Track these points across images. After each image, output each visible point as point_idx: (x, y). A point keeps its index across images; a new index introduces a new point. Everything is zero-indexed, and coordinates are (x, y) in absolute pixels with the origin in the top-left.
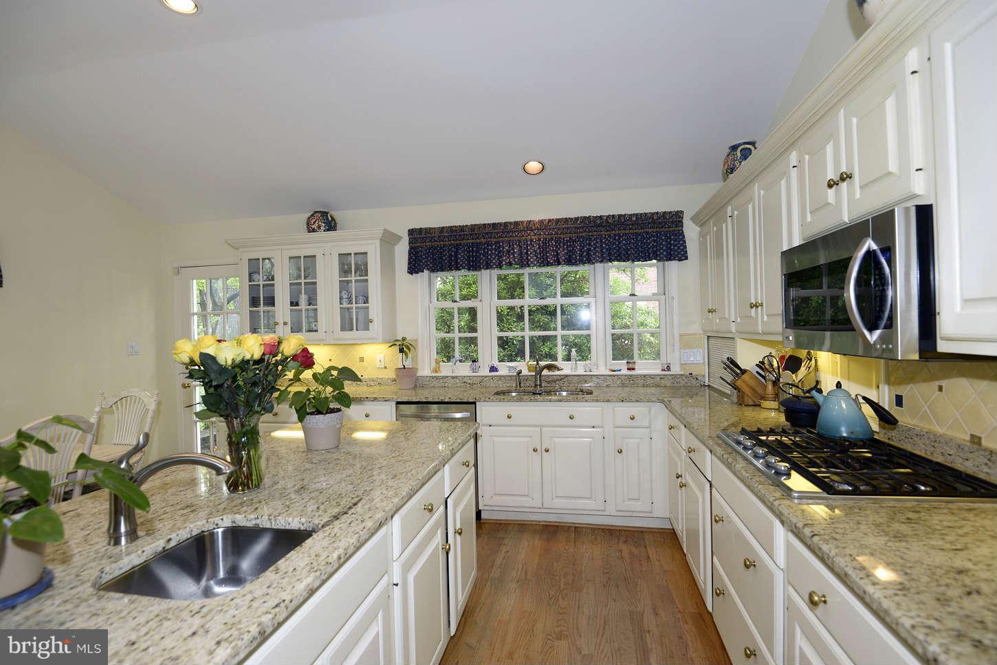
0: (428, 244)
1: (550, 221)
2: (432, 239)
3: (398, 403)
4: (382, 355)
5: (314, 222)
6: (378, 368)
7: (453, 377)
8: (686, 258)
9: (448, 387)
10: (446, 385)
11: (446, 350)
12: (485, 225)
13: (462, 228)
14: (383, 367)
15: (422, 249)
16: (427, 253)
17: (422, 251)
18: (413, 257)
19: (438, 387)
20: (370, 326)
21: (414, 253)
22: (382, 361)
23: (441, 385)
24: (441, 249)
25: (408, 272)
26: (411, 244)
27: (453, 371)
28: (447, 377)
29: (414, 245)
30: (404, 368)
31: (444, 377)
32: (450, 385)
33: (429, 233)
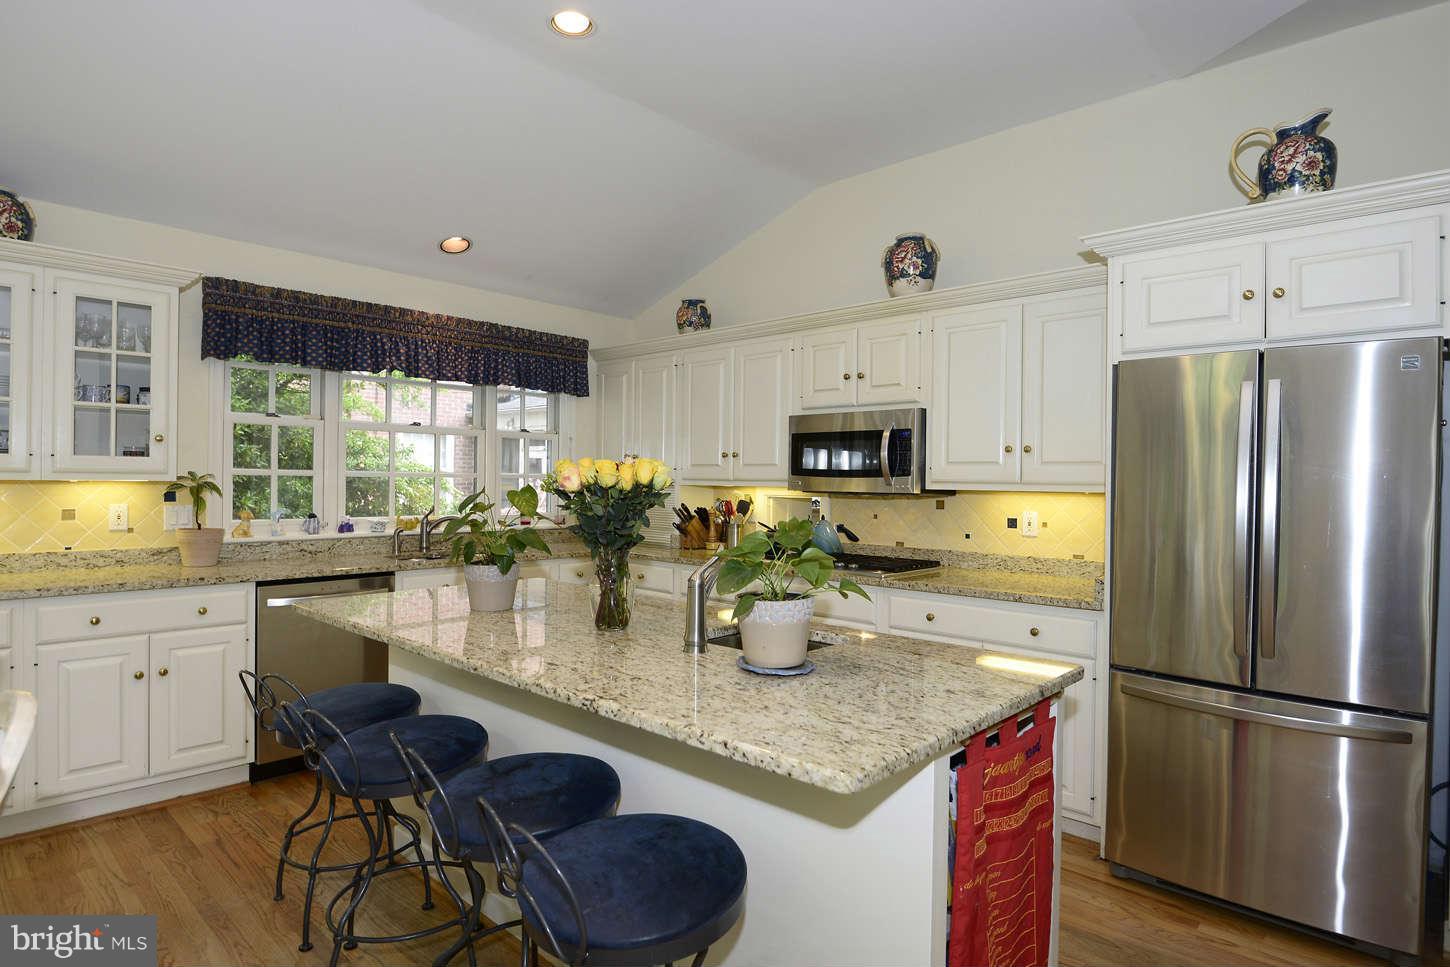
0: (248, 311)
1: (449, 318)
2: (258, 305)
3: (259, 584)
4: (124, 507)
7: (281, 543)
8: (588, 395)
9: (271, 560)
10: (267, 556)
12: (354, 302)
13: (316, 299)
14: (125, 527)
15: (238, 317)
16: (249, 327)
17: (236, 321)
18: (217, 330)
19: (251, 561)
20: (153, 448)
21: (218, 321)
22: (124, 518)
23: (257, 557)
24: (272, 326)
25: (205, 354)
26: (214, 305)
27: (274, 533)
28: (269, 543)
29: (220, 308)
30: (199, 528)
31: (263, 544)
32: (274, 557)
33: (253, 293)
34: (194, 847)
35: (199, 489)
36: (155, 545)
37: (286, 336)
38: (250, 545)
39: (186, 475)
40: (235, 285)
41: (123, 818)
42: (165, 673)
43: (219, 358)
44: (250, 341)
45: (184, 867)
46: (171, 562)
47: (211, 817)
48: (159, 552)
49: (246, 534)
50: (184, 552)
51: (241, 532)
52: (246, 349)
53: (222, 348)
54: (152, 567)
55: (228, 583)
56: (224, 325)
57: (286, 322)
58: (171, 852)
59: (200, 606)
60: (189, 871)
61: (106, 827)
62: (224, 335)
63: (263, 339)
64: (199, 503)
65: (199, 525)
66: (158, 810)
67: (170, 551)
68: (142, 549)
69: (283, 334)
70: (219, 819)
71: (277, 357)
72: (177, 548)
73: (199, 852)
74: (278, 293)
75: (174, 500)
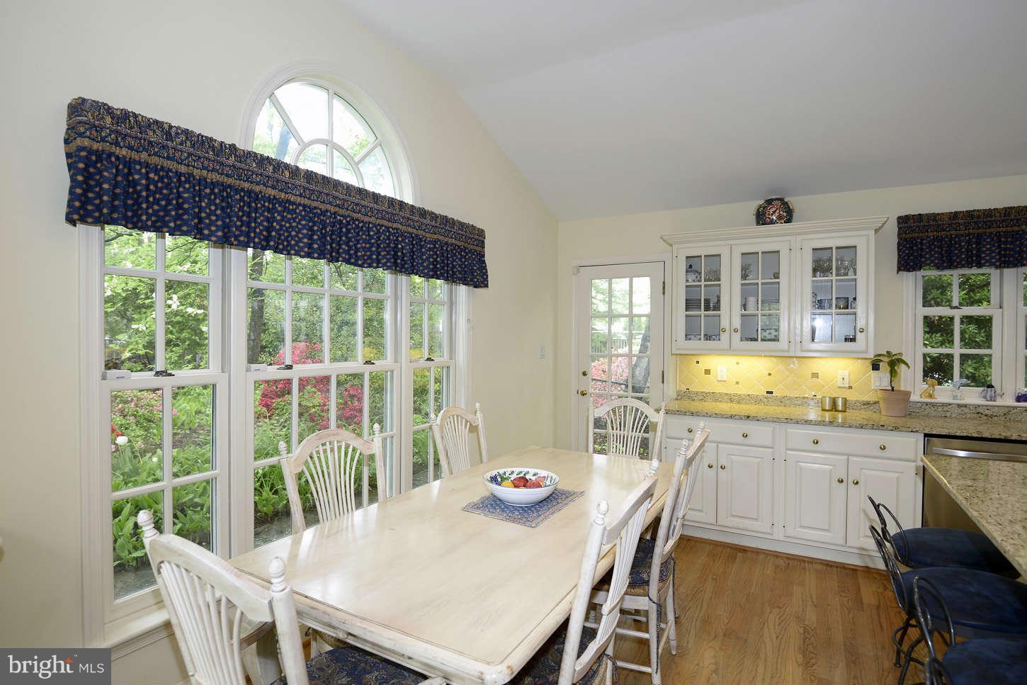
0: (931, 234)
2: (939, 228)
3: (926, 435)
4: (846, 373)
5: (774, 212)
6: (839, 387)
7: (959, 406)
9: (951, 417)
10: (948, 415)
11: (937, 369)
14: (847, 386)
15: (922, 240)
16: (931, 245)
17: (921, 243)
18: (907, 252)
19: (934, 416)
20: (859, 336)
21: (908, 246)
22: (846, 380)
23: (938, 414)
24: (950, 241)
25: (899, 270)
26: (904, 235)
27: (955, 397)
28: (950, 404)
29: (907, 236)
30: (893, 390)
31: (944, 405)
32: (954, 416)
33: (934, 220)
34: (862, 603)
35: (895, 363)
36: (866, 398)
37: (963, 247)
38: (933, 405)
39: (885, 353)
40: (920, 217)
41: (831, 566)
42: (857, 483)
43: (909, 271)
44: (932, 256)
45: (849, 612)
46: (875, 410)
47: (881, 590)
48: (868, 403)
49: (930, 396)
50: (882, 405)
51: (927, 394)
52: (928, 262)
53: (911, 264)
54: (863, 412)
55: (901, 431)
56: (912, 247)
57: (963, 236)
58: (847, 599)
59: (882, 443)
60: (851, 615)
61: (819, 567)
62: (912, 254)
63: (943, 252)
64: (893, 373)
65: (893, 388)
66: (853, 570)
67: (875, 403)
68: (857, 401)
69: (960, 246)
70: (886, 592)
71: (955, 264)
72: (878, 402)
73: (863, 607)
74: (955, 215)
75: (878, 369)
